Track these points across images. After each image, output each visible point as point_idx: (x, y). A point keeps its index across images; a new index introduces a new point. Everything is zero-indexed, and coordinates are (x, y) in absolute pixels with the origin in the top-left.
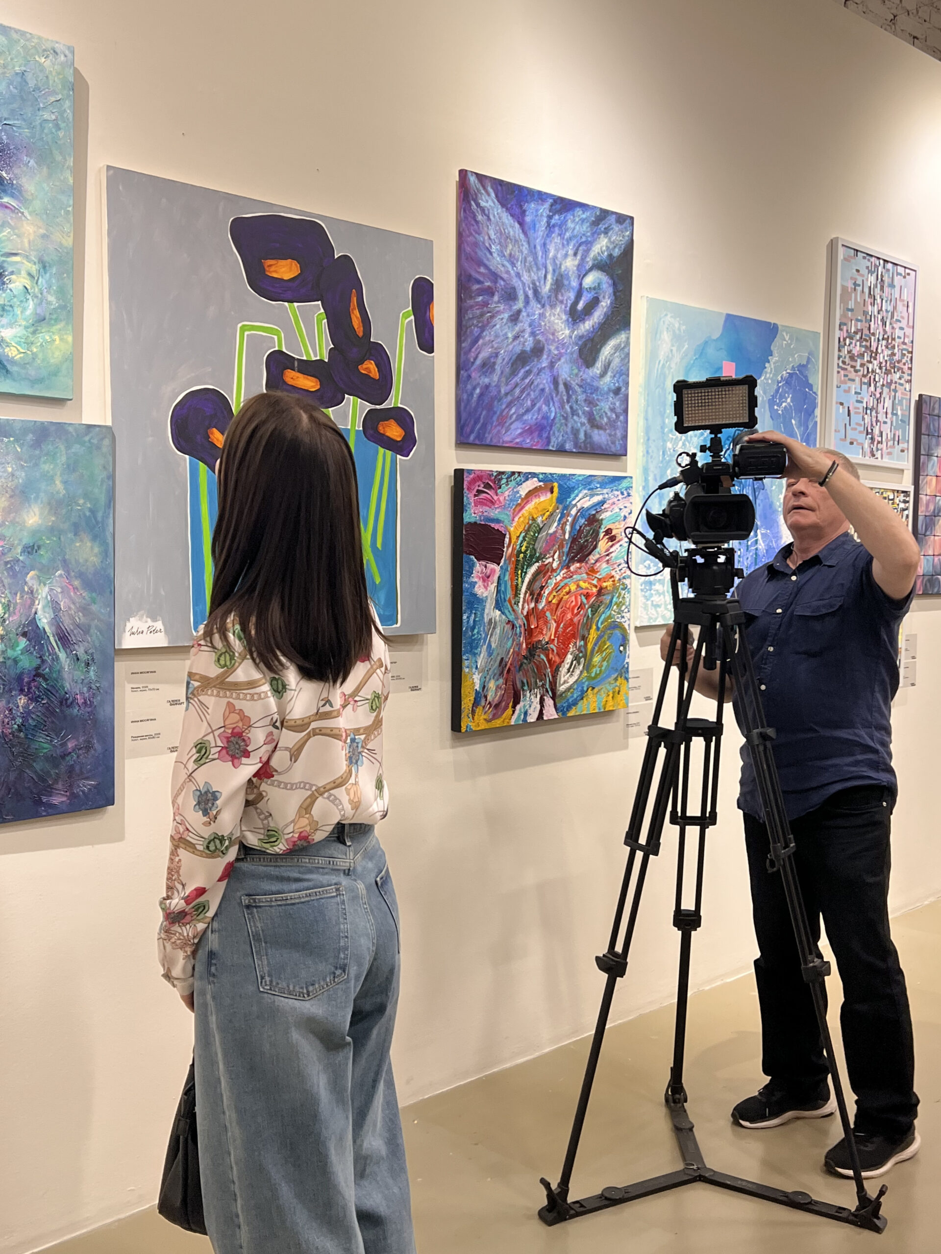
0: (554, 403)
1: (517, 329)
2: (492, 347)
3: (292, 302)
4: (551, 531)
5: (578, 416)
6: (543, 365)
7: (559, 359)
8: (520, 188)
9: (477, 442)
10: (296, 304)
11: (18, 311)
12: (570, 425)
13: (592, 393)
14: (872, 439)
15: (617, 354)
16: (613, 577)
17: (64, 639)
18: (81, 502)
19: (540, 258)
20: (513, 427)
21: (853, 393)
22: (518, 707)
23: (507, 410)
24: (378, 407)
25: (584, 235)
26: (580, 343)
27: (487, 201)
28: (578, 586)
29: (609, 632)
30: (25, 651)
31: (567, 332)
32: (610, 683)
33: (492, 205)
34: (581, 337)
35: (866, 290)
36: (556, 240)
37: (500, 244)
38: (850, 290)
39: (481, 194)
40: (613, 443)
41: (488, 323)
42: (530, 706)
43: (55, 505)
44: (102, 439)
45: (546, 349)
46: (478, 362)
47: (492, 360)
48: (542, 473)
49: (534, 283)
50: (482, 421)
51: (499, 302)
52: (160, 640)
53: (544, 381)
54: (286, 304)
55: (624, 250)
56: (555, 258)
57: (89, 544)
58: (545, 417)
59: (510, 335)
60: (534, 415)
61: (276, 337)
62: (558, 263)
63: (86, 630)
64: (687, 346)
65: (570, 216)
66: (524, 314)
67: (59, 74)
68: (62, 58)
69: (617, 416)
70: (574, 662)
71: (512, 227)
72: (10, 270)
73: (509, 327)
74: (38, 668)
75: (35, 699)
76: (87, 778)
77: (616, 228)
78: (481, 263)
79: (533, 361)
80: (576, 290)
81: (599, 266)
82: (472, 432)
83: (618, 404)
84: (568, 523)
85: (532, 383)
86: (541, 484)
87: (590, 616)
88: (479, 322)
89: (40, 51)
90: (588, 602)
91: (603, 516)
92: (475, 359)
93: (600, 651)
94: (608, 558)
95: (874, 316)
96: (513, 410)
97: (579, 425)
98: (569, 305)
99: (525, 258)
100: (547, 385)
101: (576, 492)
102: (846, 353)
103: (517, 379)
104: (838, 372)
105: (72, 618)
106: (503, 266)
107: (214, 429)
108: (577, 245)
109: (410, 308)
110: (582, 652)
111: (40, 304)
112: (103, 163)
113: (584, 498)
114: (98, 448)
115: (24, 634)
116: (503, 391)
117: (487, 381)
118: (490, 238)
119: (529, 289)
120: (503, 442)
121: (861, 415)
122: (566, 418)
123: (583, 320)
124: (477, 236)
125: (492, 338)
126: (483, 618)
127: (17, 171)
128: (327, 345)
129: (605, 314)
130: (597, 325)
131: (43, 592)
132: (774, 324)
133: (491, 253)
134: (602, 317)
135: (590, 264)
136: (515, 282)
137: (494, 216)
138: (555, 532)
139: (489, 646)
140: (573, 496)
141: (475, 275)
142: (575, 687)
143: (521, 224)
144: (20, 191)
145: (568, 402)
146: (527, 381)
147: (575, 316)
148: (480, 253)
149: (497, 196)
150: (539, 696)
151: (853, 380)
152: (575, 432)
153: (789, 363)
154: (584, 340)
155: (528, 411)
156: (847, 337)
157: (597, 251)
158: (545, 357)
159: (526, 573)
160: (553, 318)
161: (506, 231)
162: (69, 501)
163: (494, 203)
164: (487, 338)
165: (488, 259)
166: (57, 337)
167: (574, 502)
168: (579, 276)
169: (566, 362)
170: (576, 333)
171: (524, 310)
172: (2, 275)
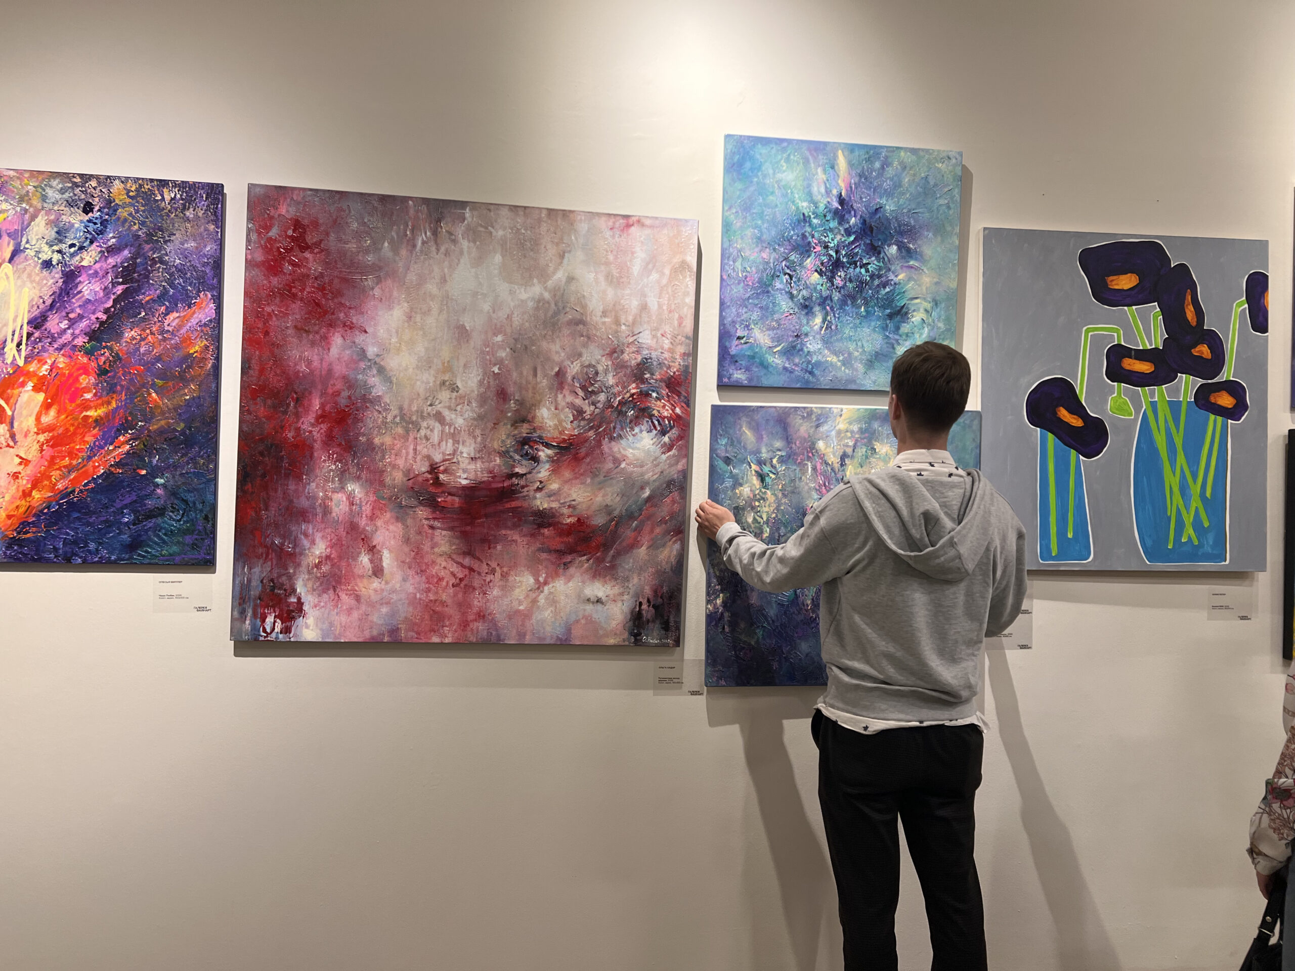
3: (1131, 306)
10: (1134, 307)
11: (917, 336)
24: (1210, 381)
44: (972, 421)
54: (1126, 308)
61: (1115, 335)
67: (951, 172)
68: (954, 161)
72: (913, 309)
89: (939, 159)
107: (1061, 408)
109: (1244, 298)
111: (933, 329)
112: (981, 226)
114: (970, 426)
127: (919, 242)
128: (1162, 336)
144: (921, 256)
172: (907, 313)
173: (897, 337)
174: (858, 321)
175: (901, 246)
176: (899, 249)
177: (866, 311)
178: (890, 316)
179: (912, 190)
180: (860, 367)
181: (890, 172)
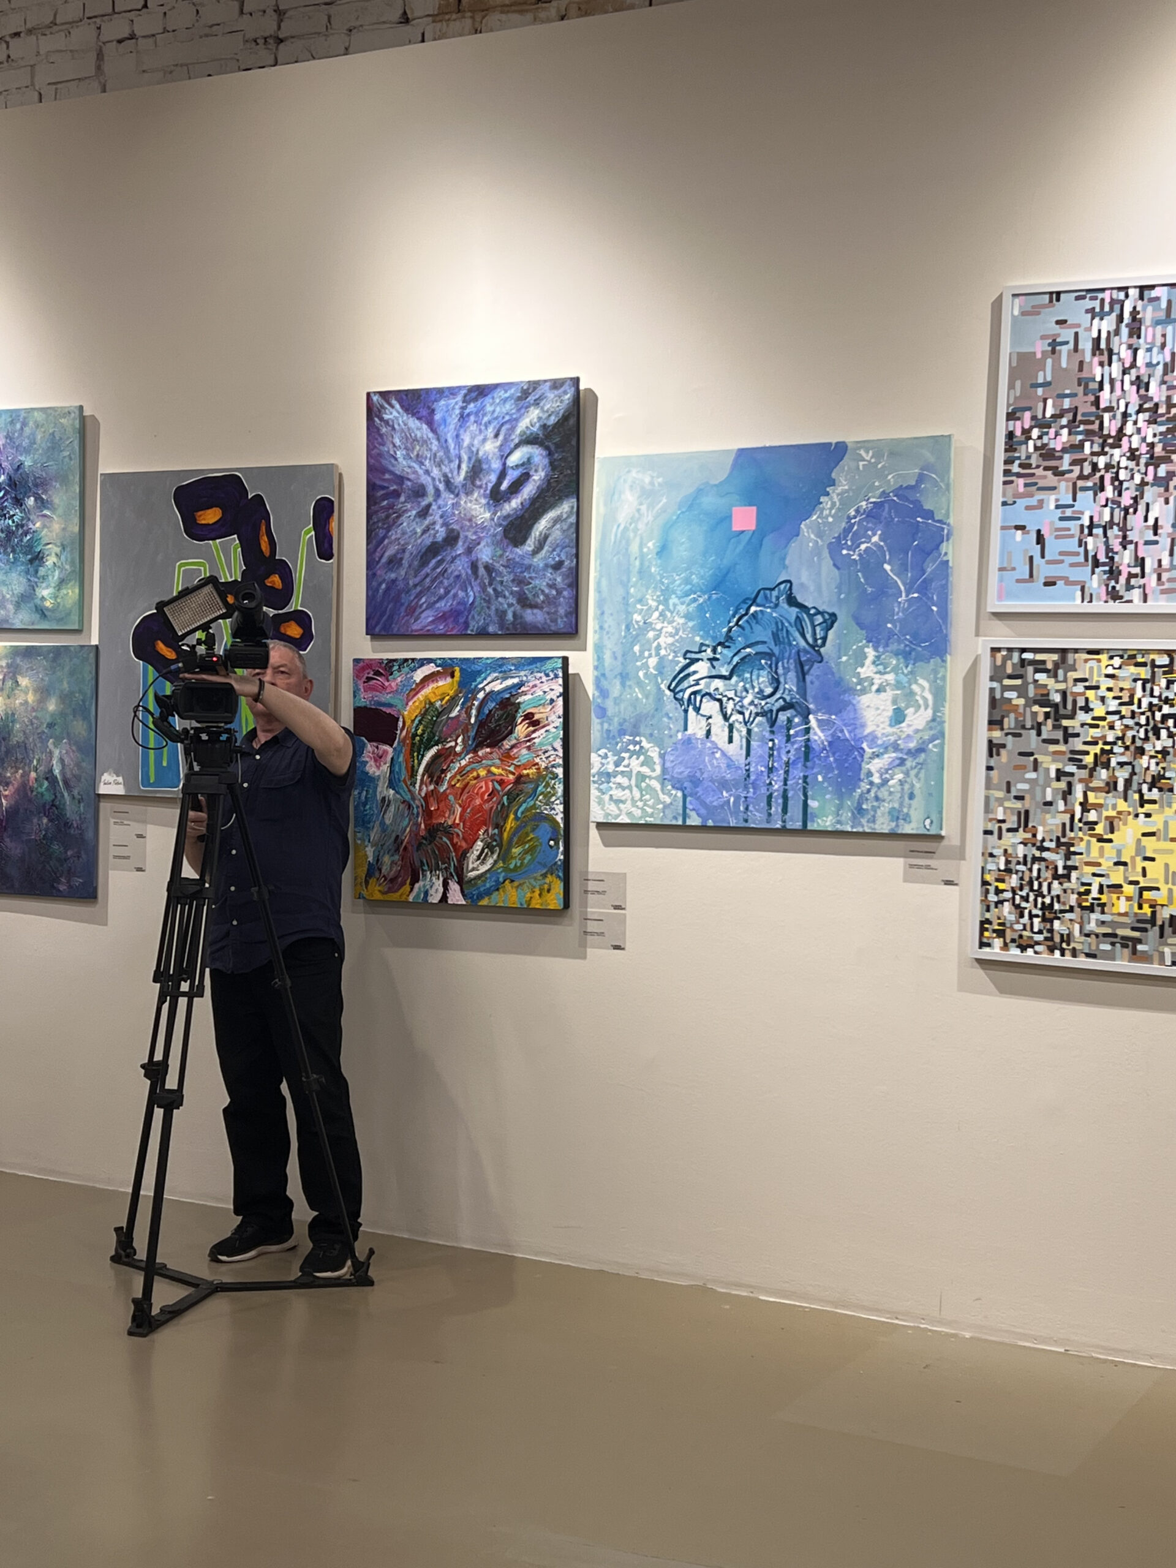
0: (472, 588)
1: (427, 522)
2: (399, 544)
3: (215, 539)
4: (454, 714)
5: (505, 597)
6: (459, 552)
7: (479, 544)
8: (428, 391)
9: (383, 633)
10: (218, 541)
11: (50, 578)
12: (493, 608)
13: (522, 572)
14: (1113, 573)
15: (558, 526)
16: (537, 764)
17: (66, 783)
18: (77, 695)
19: (452, 451)
20: (423, 615)
21: (1052, 506)
22: (417, 886)
23: (416, 600)
24: (280, 612)
25: (507, 414)
26: (505, 523)
27: (391, 413)
28: (489, 772)
29: (533, 823)
30: (47, 789)
31: (488, 515)
32: (535, 879)
33: (397, 415)
34: (506, 517)
35: (1086, 346)
36: (471, 428)
37: (406, 448)
38: (1039, 356)
39: (385, 408)
40: (554, 621)
41: (394, 522)
42: (431, 887)
43: (64, 698)
44: (89, 654)
45: (461, 536)
46: (384, 560)
47: (399, 556)
48: (440, 659)
49: (445, 476)
50: (388, 613)
51: (405, 502)
52: (120, 790)
53: (461, 566)
54: (211, 542)
55: (563, 415)
56: (469, 448)
57: (81, 723)
58: (462, 603)
59: (419, 530)
60: (447, 602)
61: (202, 568)
62: (474, 449)
63: (78, 778)
64: (664, 500)
65: (488, 400)
66: (434, 507)
67: (71, 426)
68: (72, 415)
69: (559, 592)
70: (486, 850)
71: (418, 429)
72: (48, 553)
73: (417, 523)
74: (53, 801)
75: (51, 820)
76: (79, 877)
77: (551, 395)
78: (385, 470)
79: (446, 550)
80: (498, 472)
81: (530, 440)
82: (376, 625)
83: (559, 579)
84: (474, 707)
85: (446, 571)
86: (439, 669)
87: (506, 804)
88: (384, 524)
89: (62, 415)
90: (503, 790)
91: (520, 700)
92: (382, 556)
93: (520, 843)
94: (528, 744)
95: (1112, 382)
96: (423, 600)
97: (506, 606)
98: (489, 488)
99: (435, 455)
100: (463, 571)
101: (483, 675)
102: (1031, 449)
103: (427, 570)
104: (1005, 483)
105: (71, 770)
106: (410, 467)
107: (159, 642)
108: (498, 426)
109: (311, 525)
110: (496, 840)
111: (61, 571)
113: (493, 681)
114: (87, 659)
115: (47, 779)
116: (411, 583)
117: (393, 576)
118: (394, 446)
119: (440, 482)
120: (412, 631)
121: (1076, 539)
122: (489, 602)
123: (508, 500)
124: (381, 447)
125: (398, 536)
126: (376, 795)
127: (50, 493)
128: (241, 567)
129: (538, 487)
130: (528, 502)
131: (56, 753)
132: (837, 443)
133: (396, 459)
134: (534, 492)
135: (517, 441)
136: (425, 479)
137: (399, 425)
138: (457, 717)
139: (383, 823)
140: (479, 680)
141: (378, 482)
142: (488, 875)
143: (430, 423)
144: (52, 505)
145: (490, 584)
146: (439, 570)
147: (497, 497)
148: (384, 462)
149: (402, 407)
150: (441, 879)
151: (1054, 488)
152: (502, 614)
153: (872, 488)
154: (510, 519)
155: (441, 598)
156: (1032, 428)
157: (524, 426)
158: (460, 543)
159: (423, 756)
160: (469, 505)
161: (413, 435)
162: (71, 694)
163: (399, 413)
164: (393, 537)
165: (393, 466)
166: (70, 591)
167: (481, 686)
168: (502, 456)
169: (487, 545)
170: (499, 514)
171: (434, 503)
172: (43, 558)
173: (36, 580)
174: (8, 567)
175: (38, 498)
176: (36, 500)
177: (14, 557)
178: (31, 561)
179: (43, 445)
180: (10, 607)
181: (27, 430)
